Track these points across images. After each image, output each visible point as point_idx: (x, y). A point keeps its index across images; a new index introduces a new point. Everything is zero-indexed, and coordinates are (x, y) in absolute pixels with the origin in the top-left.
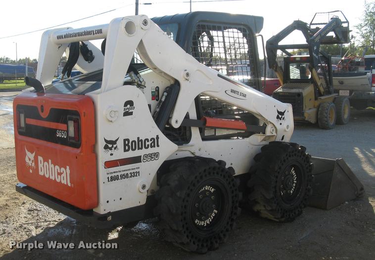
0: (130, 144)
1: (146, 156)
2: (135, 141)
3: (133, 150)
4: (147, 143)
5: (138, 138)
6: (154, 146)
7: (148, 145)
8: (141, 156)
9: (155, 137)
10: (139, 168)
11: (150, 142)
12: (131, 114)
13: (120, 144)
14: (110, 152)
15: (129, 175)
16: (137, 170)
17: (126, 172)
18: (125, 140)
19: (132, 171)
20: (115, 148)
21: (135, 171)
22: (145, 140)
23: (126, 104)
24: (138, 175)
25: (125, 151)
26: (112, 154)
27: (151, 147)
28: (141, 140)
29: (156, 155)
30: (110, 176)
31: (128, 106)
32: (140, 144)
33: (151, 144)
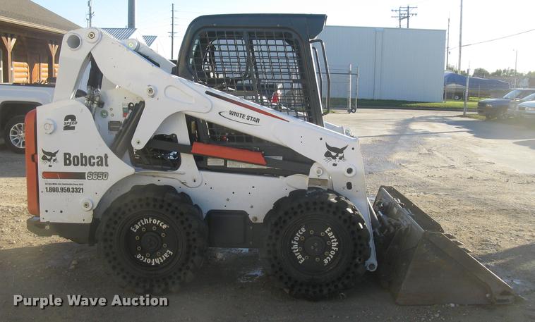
0: (72, 159)
1: (91, 174)
2: (77, 157)
3: (74, 165)
4: (92, 161)
5: (82, 154)
6: (102, 165)
7: (94, 163)
8: (85, 173)
9: (103, 156)
10: (82, 184)
11: (96, 161)
12: (73, 128)
13: (60, 157)
14: (49, 163)
15: (71, 190)
16: (81, 187)
17: (67, 186)
18: (65, 154)
19: (75, 187)
20: (54, 161)
21: (77, 187)
22: (90, 157)
23: (67, 118)
24: (81, 191)
25: (66, 164)
26: (50, 166)
27: (98, 165)
28: (86, 157)
29: (105, 175)
30: (48, 186)
31: (70, 120)
32: (83, 160)
33: (98, 162)
